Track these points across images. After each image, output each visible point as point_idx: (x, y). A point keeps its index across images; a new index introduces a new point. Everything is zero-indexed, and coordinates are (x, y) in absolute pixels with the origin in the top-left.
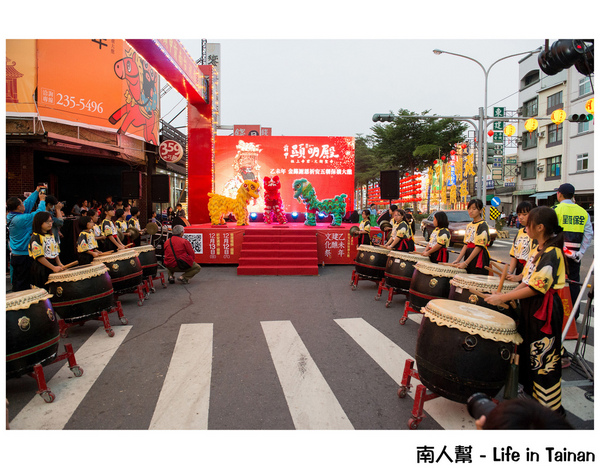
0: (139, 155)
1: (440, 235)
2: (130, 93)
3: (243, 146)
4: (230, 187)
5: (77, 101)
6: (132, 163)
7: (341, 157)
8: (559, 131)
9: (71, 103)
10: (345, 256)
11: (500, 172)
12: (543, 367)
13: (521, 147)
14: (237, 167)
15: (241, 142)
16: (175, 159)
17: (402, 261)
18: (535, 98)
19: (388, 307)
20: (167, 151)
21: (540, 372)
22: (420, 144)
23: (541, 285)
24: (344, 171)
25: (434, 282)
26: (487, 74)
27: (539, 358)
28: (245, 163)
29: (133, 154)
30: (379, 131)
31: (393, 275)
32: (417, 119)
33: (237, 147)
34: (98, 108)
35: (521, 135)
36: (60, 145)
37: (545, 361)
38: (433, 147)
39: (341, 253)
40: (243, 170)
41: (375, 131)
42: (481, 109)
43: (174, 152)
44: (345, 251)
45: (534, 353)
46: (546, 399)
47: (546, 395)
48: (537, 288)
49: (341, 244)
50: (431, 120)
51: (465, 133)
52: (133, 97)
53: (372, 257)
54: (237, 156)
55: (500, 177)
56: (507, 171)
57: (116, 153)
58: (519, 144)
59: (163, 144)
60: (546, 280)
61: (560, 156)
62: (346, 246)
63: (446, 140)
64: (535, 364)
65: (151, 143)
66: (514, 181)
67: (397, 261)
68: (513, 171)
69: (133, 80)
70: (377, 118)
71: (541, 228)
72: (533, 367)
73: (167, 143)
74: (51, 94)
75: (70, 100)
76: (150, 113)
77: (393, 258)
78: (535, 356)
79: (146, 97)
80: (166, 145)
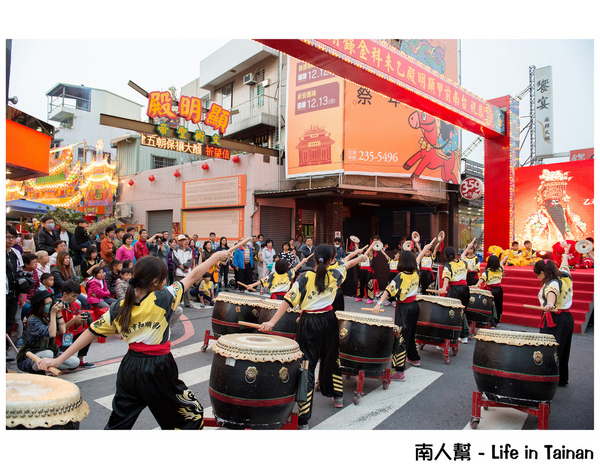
0: (440, 195)
2: (425, 138)
3: (547, 175)
4: (532, 222)
5: (375, 155)
6: (430, 203)
9: (371, 157)
14: (540, 200)
15: (545, 171)
16: (475, 196)
20: (468, 189)
28: (550, 194)
29: (431, 195)
33: (541, 177)
34: (393, 158)
36: (355, 193)
40: (548, 203)
43: (475, 189)
52: (428, 142)
54: (540, 187)
57: (410, 195)
59: (465, 182)
65: (451, 182)
69: (429, 128)
73: (468, 181)
74: (354, 152)
75: (369, 155)
76: (448, 154)
79: (444, 140)
80: (466, 183)
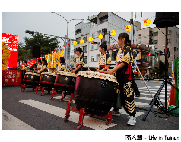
1: (62, 65)
7: (12, 43)
8: (86, 49)
10: (15, 82)
11: (69, 61)
12: (129, 94)
13: (75, 53)
17: (48, 75)
18: (80, 38)
19: (42, 95)
21: (128, 96)
22: (43, 46)
23: (127, 60)
24: (13, 49)
25: (66, 79)
26: (68, 24)
27: (127, 90)
30: (26, 39)
31: (44, 82)
32: (42, 36)
35: (75, 49)
37: (129, 91)
38: (48, 48)
39: (13, 80)
41: (25, 39)
42: (66, 35)
44: (15, 79)
45: (125, 89)
46: (130, 106)
47: (130, 105)
48: (126, 61)
49: (14, 77)
50: (48, 38)
51: (59, 44)
53: (32, 77)
55: (69, 62)
56: (71, 60)
58: (75, 52)
60: (129, 58)
61: (87, 56)
62: (16, 77)
63: (53, 46)
64: (126, 93)
66: (73, 64)
67: (46, 76)
68: (73, 60)
70: (28, 32)
71: (124, 40)
72: (125, 94)
77: (44, 75)
78: (126, 90)
